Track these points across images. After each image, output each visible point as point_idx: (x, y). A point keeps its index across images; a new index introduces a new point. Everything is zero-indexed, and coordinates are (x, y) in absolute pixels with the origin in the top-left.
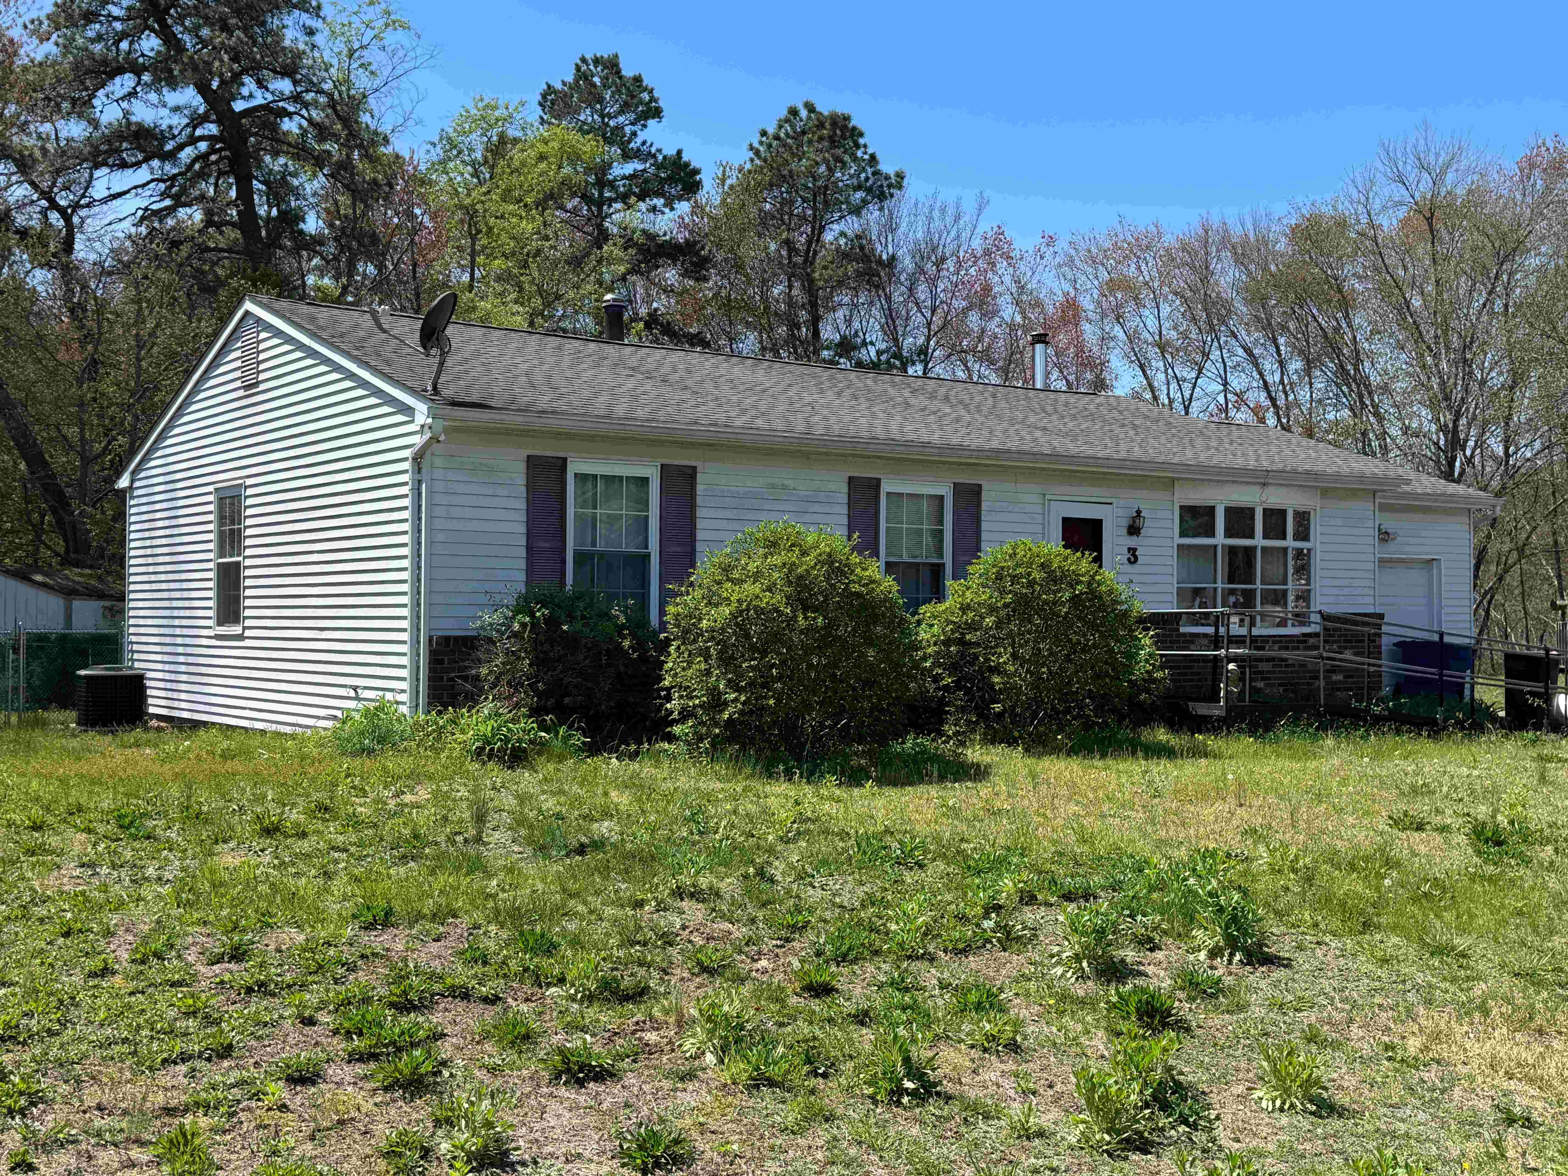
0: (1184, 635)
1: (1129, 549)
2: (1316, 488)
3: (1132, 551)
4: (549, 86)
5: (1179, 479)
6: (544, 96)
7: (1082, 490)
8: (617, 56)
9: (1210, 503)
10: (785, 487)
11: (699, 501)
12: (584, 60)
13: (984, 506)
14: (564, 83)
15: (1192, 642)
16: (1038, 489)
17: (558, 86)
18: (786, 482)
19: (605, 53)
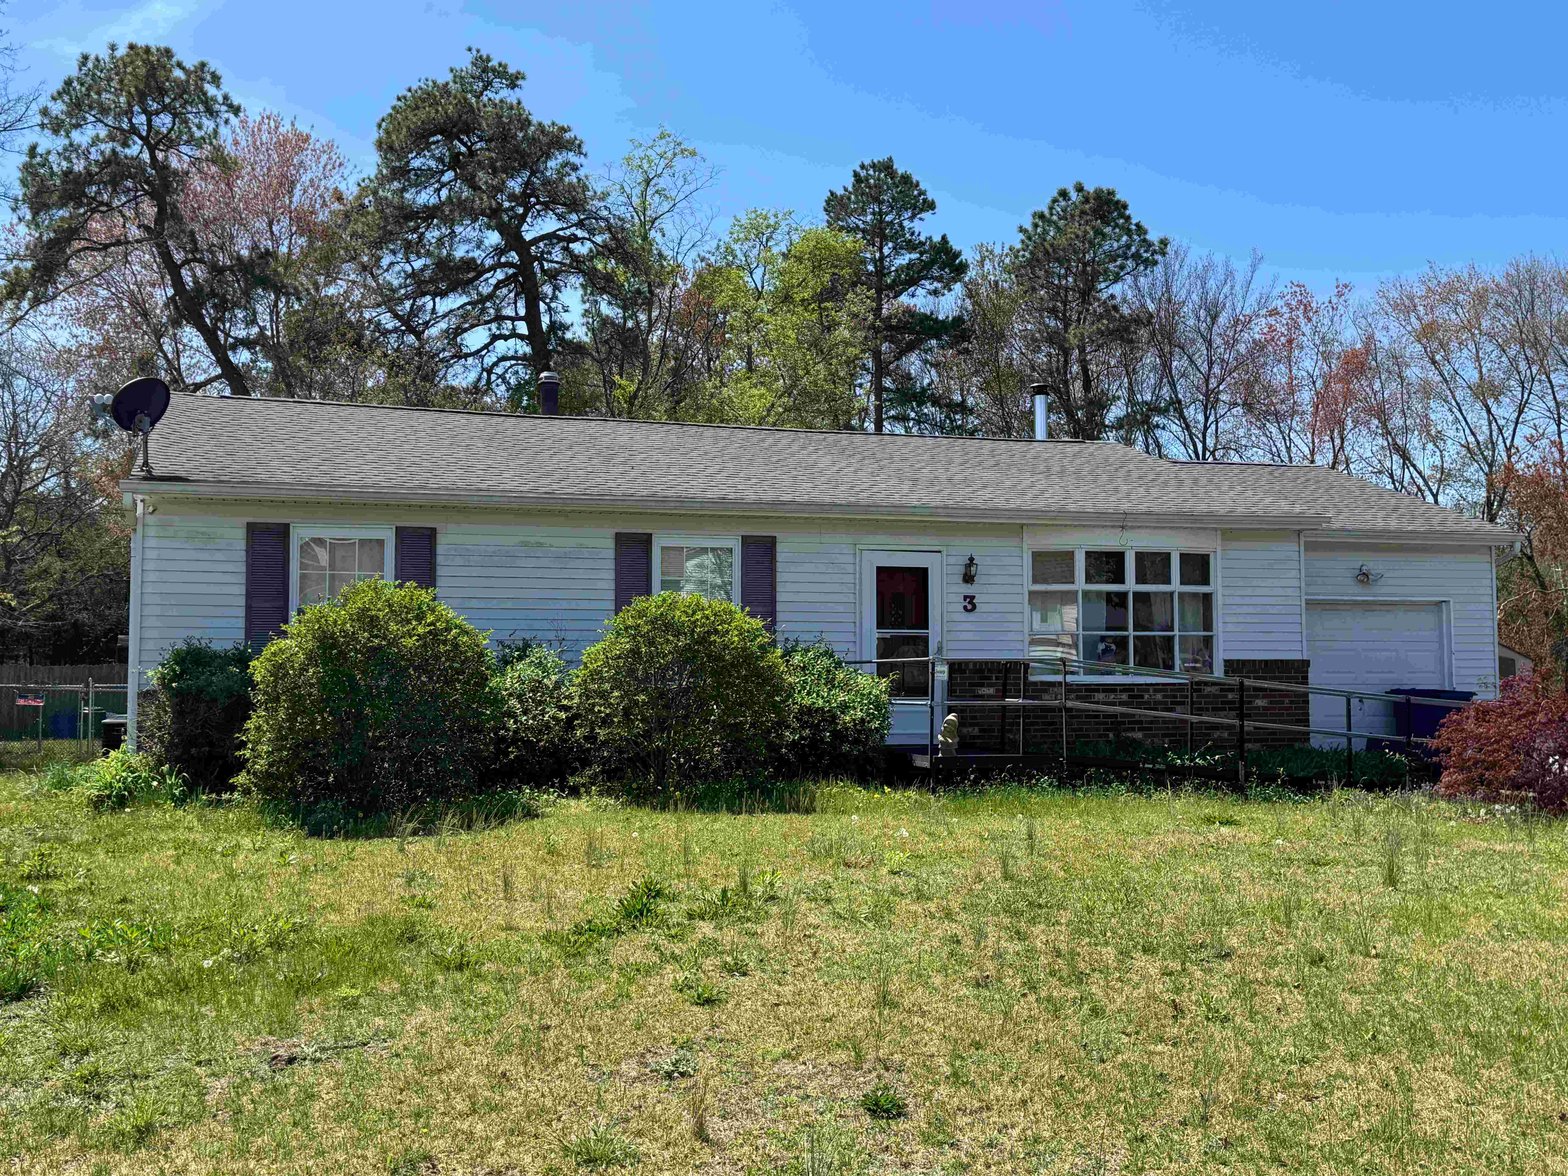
0: (1035, 683)
1: (965, 598)
2: (1215, 529)
3: (970, 599)
4: (832, 193)
5: (1028, 525)
6: (828, 202)
7: (913, 540)
8: (890, 159)
9: (1069, 548)
10: (540, 545)
11: (440, 559)
12: (863, 167)
13: (780, 557)
14: (846, 189)
15: (1046, 691)
16: (850, 539)
17: (840, 192)
18: (542, 540)
19: (880, 157)
